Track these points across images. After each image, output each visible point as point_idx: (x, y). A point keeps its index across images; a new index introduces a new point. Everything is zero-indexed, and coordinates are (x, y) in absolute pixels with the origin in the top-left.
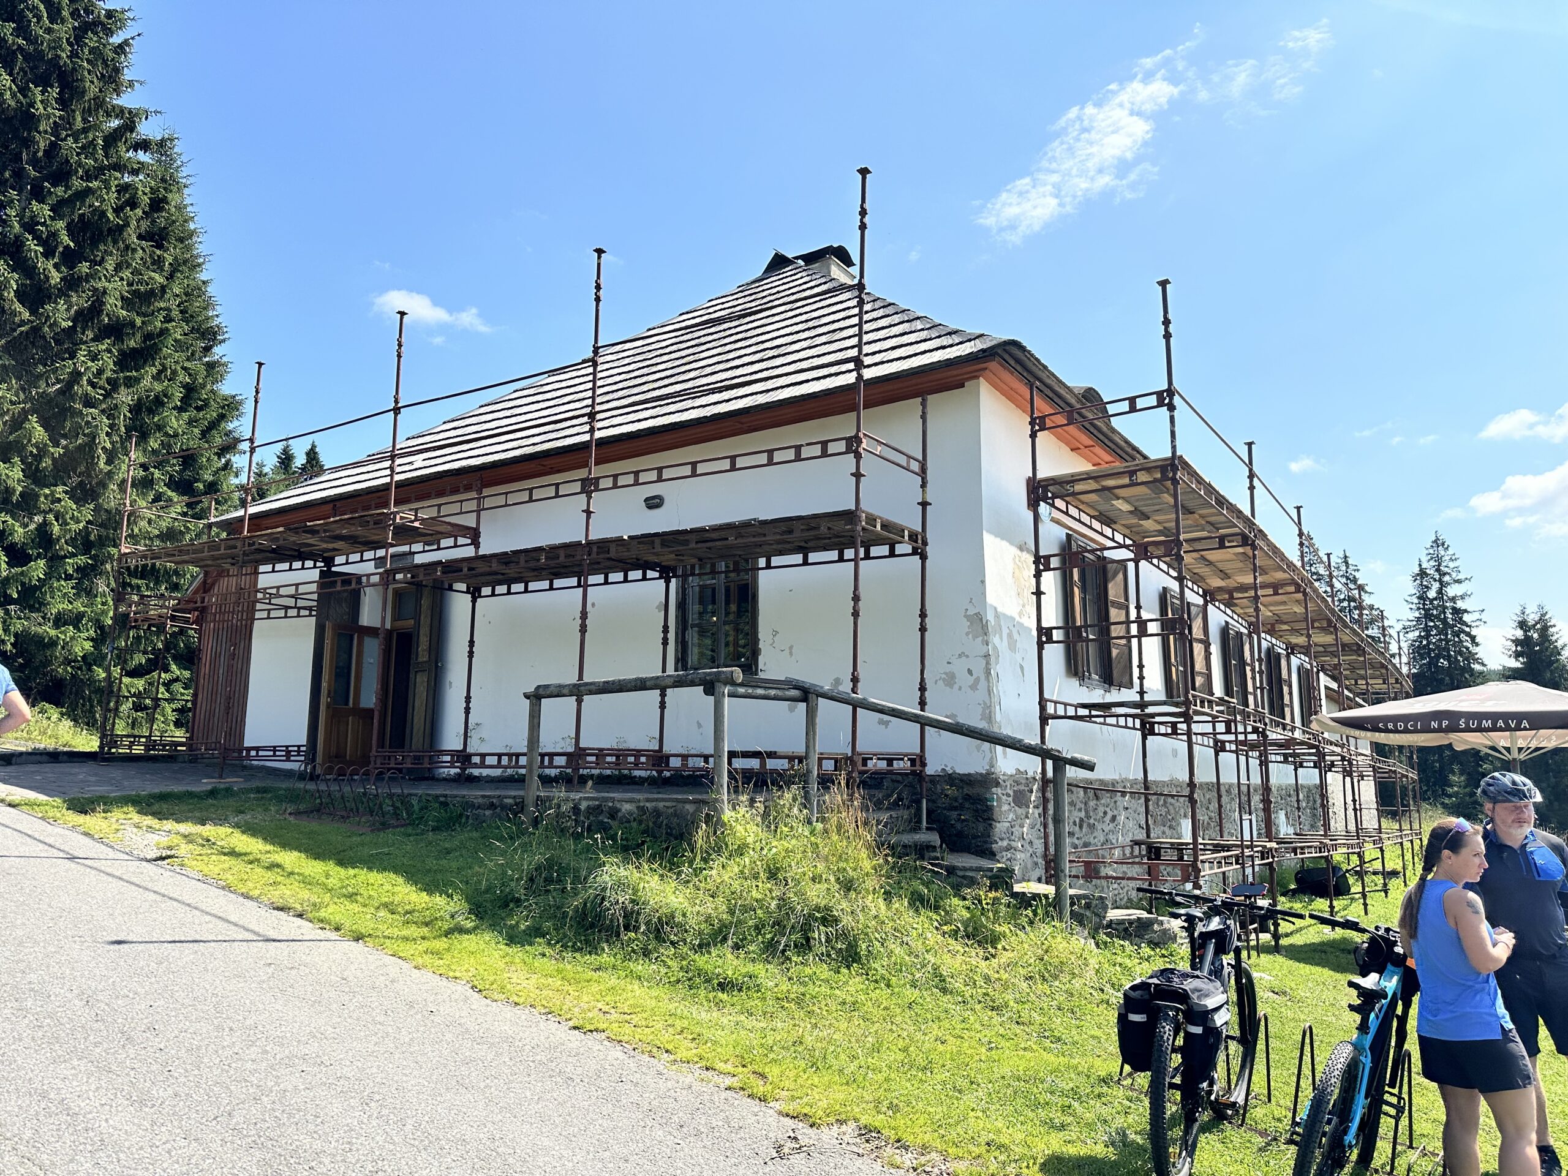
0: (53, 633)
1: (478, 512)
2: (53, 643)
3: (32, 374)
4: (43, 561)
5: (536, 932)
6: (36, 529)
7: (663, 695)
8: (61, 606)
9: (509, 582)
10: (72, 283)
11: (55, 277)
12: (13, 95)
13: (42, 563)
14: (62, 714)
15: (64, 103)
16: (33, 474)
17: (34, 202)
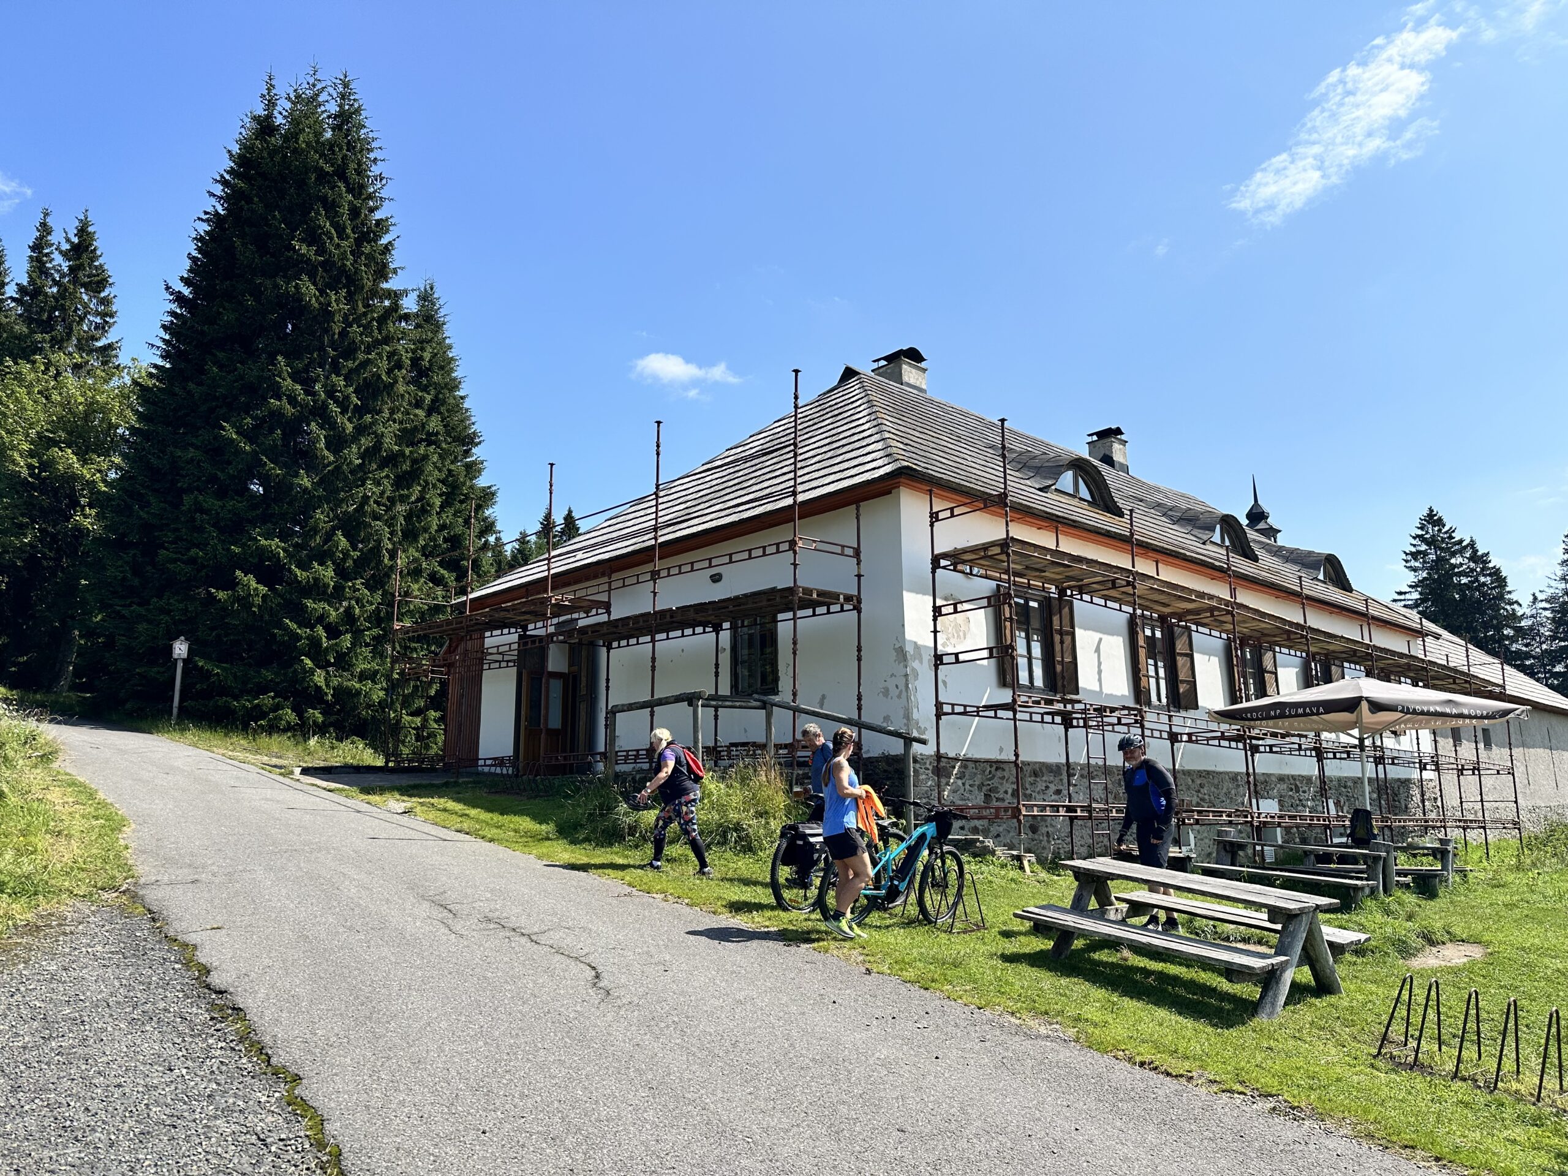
0: (357, 686)
1: (609, 591)
2: (358, 693)
3: (338, 499)
4: (350, 635)
5: (587, 840)
6: (344, 611)
7: (716, 711)
8: (363, 666)
9: (628, 638)
10: (360, 430)
11: (349, 427)
12: (317, 299)
13: (348, 636)
14: (366, 745)
15: (350, 298)
16: (342, 573)
17: (333, 375)
